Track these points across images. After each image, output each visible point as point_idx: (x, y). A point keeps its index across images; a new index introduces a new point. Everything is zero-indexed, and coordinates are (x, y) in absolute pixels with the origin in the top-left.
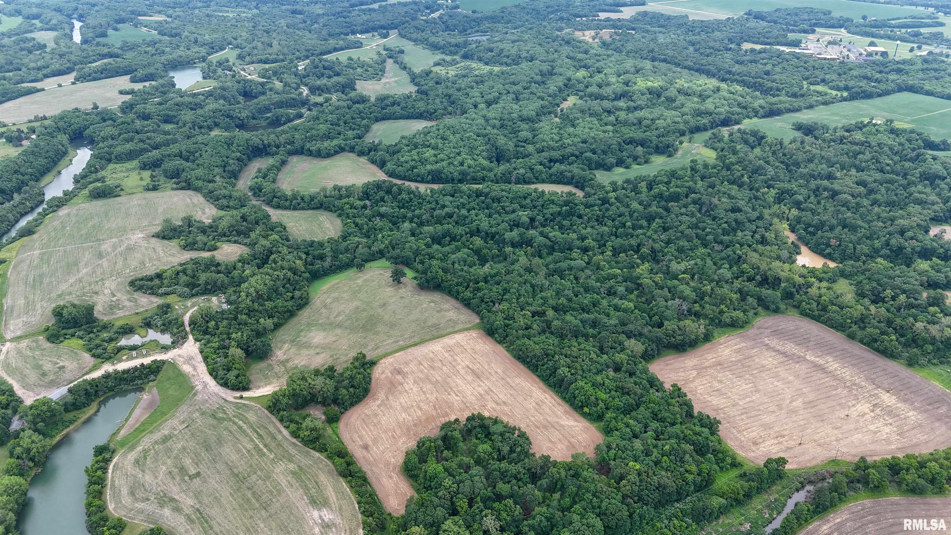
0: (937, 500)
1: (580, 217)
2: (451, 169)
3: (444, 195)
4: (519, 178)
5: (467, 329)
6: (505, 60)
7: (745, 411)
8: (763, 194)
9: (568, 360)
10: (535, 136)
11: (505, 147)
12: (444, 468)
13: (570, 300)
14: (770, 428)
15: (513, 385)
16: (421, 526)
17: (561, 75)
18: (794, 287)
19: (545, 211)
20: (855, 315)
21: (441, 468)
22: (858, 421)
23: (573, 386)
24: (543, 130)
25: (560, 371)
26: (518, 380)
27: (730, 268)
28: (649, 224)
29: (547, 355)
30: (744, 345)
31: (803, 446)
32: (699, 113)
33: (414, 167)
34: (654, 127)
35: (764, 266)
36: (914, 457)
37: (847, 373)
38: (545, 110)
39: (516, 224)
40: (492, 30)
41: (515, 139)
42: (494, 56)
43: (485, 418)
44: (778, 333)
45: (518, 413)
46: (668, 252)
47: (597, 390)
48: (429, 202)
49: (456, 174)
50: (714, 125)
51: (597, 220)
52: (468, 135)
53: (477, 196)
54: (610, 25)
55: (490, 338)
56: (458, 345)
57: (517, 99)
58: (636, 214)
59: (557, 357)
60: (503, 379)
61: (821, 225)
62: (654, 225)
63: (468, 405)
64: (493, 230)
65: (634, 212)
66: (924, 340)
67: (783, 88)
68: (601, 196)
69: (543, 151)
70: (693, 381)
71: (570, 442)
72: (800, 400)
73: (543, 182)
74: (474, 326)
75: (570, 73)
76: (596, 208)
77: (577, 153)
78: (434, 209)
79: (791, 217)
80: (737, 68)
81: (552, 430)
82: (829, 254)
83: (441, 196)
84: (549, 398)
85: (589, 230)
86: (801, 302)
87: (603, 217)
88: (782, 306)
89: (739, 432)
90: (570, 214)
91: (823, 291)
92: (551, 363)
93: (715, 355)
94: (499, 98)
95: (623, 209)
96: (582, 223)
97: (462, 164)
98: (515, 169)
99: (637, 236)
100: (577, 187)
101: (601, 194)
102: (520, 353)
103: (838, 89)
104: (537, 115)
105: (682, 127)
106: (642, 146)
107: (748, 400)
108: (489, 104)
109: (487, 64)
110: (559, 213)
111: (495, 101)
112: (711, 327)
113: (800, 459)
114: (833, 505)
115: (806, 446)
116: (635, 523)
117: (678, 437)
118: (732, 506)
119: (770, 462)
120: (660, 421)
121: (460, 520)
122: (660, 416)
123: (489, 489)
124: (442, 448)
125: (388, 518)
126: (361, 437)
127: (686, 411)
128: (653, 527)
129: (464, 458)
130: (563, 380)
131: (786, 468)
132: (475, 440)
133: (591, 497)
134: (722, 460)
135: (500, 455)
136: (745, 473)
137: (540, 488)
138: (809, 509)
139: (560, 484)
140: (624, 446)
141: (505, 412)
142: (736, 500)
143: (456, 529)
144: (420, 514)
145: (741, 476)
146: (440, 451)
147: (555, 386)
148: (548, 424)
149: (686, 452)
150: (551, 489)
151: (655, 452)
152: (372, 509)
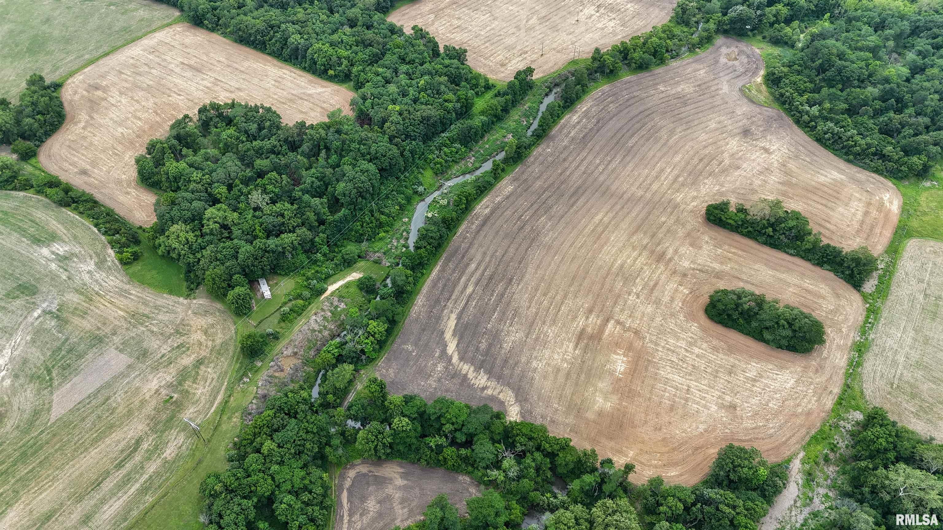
0: (660, 70)
5: (168, 25)
7: (488, 39)
9: (296, 26)
12: (187, 164)
14: (513, 49)
15: (243, 69)
16: (180, 223)
21: (185, 164)
22: (586, 23)
23: (310, 51)
25: (291, 40)
26: (246, 64)
29: (272, 27)
31: (545, 57)
36: (639, 37)
43: (220, 105)
45: (258, 96)
47: (337, 49)
55: (199, 28)
56: (161, 43)
59: (283, 26)
60: (229, 66)
63: (195, 100)
70: (433, 24)
71: (321, 108)
72: (535, 17)
74: (174, 20)
81: (300, 101)
84: (287, 72)
89: (486, 59)
92: (278, 35)
102: (241, 33)
107: (488, 28)
113: (545, 68)
114: (578, 98)
115: (548, 56)
116: (408, 161)
117: (430, 73)
118: (493, 123)
119: (519, 73)
120: (409, 63)
121: (223, 206)
122: (407, 60)
123: (248, 170)
124: (179, 148)
125: (140, 231)
126: (73, 164)
127: (433, 50)
128: (426, 161)
129: (209, 151)
130: (297, 49)
131: (533, 78)
132: (215, 129)
133: (358, 146)
134: (476, 86)
135: (249, 136)
136: (499, 92)
137: (303, 154)
138: (559, 106)
139: (322, 143)
140: (379, 92)
141: (242, 98)
142: (496, 116)
143: (221, 213)
144: (175, 212)
145: (496, 96)
146: (178, 151)
147: (291, 59)
148: (294, 97)
149: (440, 83)
150: (314, 153)
151: (411, 91)
152: (116, 226)
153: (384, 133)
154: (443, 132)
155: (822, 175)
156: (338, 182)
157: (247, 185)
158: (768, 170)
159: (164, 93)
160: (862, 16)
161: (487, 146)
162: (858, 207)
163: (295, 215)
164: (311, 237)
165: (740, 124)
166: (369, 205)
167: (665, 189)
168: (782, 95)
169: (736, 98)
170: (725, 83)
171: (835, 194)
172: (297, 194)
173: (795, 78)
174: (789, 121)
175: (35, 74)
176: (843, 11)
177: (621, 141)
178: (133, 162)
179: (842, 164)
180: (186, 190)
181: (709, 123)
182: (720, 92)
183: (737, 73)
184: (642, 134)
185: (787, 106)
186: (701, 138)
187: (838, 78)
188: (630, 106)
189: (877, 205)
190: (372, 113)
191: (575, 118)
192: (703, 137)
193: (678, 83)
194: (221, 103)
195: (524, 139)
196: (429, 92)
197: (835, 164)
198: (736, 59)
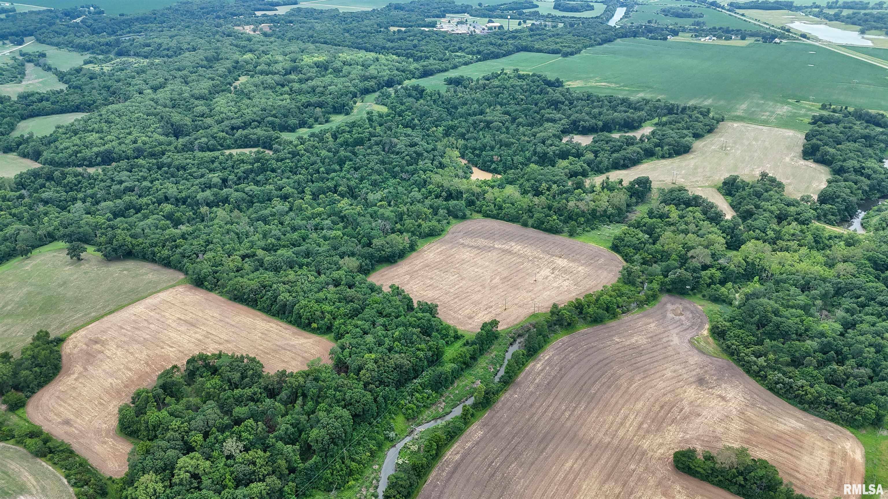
0: (613, 323)
1: (273, 171)
2: (123, 147)
3: (119, 172)
4: (202, 147)
5: (173, 286)
6: (166, 52)
7: (457, 296)
8: (433, 132)
9: (287, 286)
10: (211, 111)
11: (181, 123)
12: (168, 412)
13: (279, 239)
14: (479, 304)
15: (233, 323)
16: (151, 472)
17: (228, 59)
18: (474, 196)
19: (236, 171)
20: (524, 207)
21: (166, 413)
22: (544, 283)
23: (296, 307)
24: (219, 103)
25: (281, 297)
26: (237, 319)
27: (419, 191)
28: (341, 168)
29: (264, 287)
30: (444, 247)
31: (507, 311)
32: (365, 78)
33: (77, 152)
34: (327, 92)
35: (446, 184)
36: (591, 295)
37: (528, 251)
38: (218, 89)
39: (209, 186)
40: (146, 30)
41: (190, 116)
42: (152, 50)
43: (208, 356)
44: (468, 234)
45: (244, 347)
46: (364, 187)
47: (321, 305)
48: (102, 180)
49: (130, 152)
50: (380, 87)
51: (291, 171)
52: (137, 115)
53: (159, 168)
54: (268, 20)
55: (199, 289)
56: (164, 301)
57: (187, 83)
58: (327, 160)
59: (275, 286)
60: (221, 321)
61: (483, 148)
62: (346, 166)
63: (187, 352)
64: (183, 195)
65: (325, 159)
66: (577, 214)
67: (430, 56)
68: (291, 150)
69: (223, 122)
70: (408, 284)
71: (303, 357)
72: (498, 277)
73: (229, 147)
74: (178, 282)
75: (236, 56)
76: (288, 161)
77: (259, 119)
78: (110, 187)
79: (459, 147)
80: (389, 44)
81: (283, 351)
82: (495, 169)
83: (116, 173)
84: (274, 325)
85: (285, 180)
86: (481, 207)
87: (297, 167)
88: (468, 213)
89: (455, 312)
90: (263, 170)
91: (496, 195)
92: (269, 294)
93: (422, 260)
94: (165, 83)
95: (313, 158)
96: (276, 176)
97: (135, 142)
98: (196, 139)
99: (332, 179)
100: (264, 147)
101: (291, 148)
102: (236, 292)
103: (473, 53)
104: (211, 94)
105: (352, 89)
106: (320, 107)
107: (457, 287)
108: (155, 89)
109: (146, 57)
110: (252, 171)
111: (162, 86)
112: (414, 237)
113: (508, 320)
114: (541, 347)
115: (511, 310)
116: (381, 406)
117: (404, 325)
118: (462, 370)
119: (485, 325)
120: (386, 316)
121: (197, 455)
122: (384, 313)
123: (226, 418)
124: (163, 396)
125: (109, 482)
126: (58, 415)
127: (407, 305)
128: (398, 406)
129: (191, 399)
130: (285, 305)
131: (499, 329)
132: (201, 379)
133: (334, 393)
134: (446, 336)
135: (231, 385)
136: (467, 342)
137: (281, 401)
138: (523, 355)
139: (300, 391)
140: (357, 342)
141: (229, 349)
142: (465, 363)
143: (193, 462)
144: (148, 462)
145: (465, 345)
146: (161, 400)
147: (278, 314)
148: (277, 348)
149: (413, 334)
150: (292, 400)
151: (387, 341)
152: (86, 477)
153: (359, 380)
154: (415, 378)
155: (781, 423)
156: (312, 428)
157: (223, 432)
158: (727, 418)
159: (158, 346)
160: (787, 279)
161: (457, 392)
162: (823, 455)
163: (267, 463)
164: (280, 486)
165: (694, 373)
166: (340, 452)
167: (630, 436)
168: (729, 347)
169: (686, 349)
170: (675, 335)
171: (797, 442)
172: (271, 440)
173: (737, 331)
174: (740, 370)
175: (41, 331)
176: (770, 275)
177: (584, 388)
178: (116, 411)
179: (799, 413)
180: (163, 439)
181: (665, 372)
182: (671, 343)
183: (685, 327)
184: (603, 381)
185: (735, 357)
186: (659, 386)
187: (778, 332)
188: (589, 355)
189: (840, 454)
190: (349, 361)
191: (539, 366)
192: (661, 385)
193: (632, 335)
194: (209, 354)
195: (492, 385)
196: (403, 341)
197: (792, 412)
198: (681, 314)
